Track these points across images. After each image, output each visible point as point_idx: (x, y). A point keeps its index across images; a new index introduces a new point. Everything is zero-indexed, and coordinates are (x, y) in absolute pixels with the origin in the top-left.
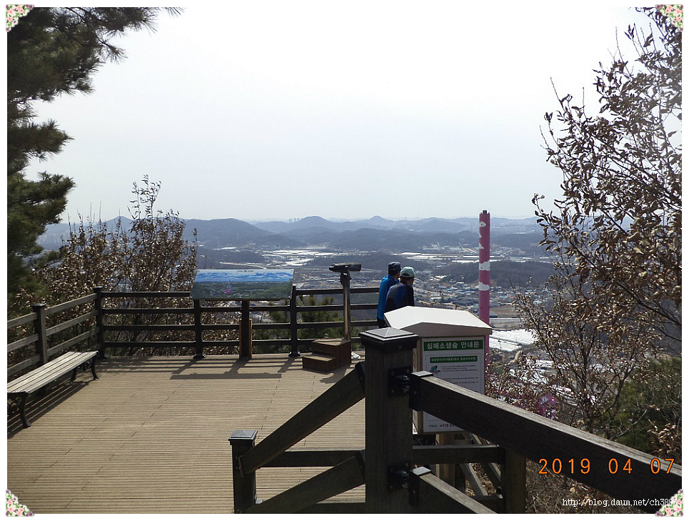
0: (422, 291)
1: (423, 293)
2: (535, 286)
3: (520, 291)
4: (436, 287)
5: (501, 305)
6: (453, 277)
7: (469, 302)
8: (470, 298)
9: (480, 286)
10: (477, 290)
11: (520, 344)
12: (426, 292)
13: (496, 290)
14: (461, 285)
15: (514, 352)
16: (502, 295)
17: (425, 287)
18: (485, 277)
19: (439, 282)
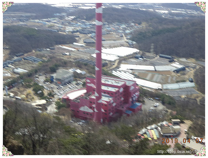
0: (60, 26)
1: (62, 27)
2: (126, 22)
3: (118, 25)
4: (69, 23)
5: (107, 33)
6: (79, 17)
7: (88, 32)
8: (90, 30)
9: (96, 23)
10: (94, 25)
11: (119, 56)
12: (63, 26)
13: (104, 24)
14: (84, 22)
15: (115, 61)
16: (108, 27)
17: (63, 24)
18: (99, 17)
19: (71, 20)
